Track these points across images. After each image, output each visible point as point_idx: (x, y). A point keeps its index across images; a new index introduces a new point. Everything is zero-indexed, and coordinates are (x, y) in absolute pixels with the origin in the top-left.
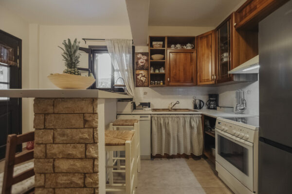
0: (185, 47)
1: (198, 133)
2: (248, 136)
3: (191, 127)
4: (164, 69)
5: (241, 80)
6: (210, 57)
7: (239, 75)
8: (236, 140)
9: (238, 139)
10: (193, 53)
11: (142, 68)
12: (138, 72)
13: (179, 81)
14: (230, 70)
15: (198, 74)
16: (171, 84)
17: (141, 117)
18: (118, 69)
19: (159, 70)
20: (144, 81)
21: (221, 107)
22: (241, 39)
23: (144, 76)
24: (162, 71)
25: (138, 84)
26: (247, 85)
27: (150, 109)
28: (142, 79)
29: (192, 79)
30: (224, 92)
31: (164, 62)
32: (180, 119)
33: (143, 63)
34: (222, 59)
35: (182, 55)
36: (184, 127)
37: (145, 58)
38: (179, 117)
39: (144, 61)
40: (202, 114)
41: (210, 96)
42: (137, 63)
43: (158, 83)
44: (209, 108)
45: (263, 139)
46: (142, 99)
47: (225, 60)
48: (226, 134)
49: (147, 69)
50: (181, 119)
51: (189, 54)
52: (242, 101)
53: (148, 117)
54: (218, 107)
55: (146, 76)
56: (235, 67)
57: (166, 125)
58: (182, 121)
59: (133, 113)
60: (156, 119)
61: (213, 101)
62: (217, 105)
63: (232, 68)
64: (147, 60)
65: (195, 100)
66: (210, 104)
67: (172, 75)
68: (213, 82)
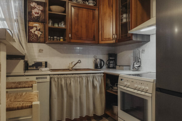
0: (87, 3)
1: (101, 92)
2: (147, 88)
3: (94, 87)
4: (65, 24)
5: (139, 39)
6: (112, 16)
7: (136, 35)
8: (137, 94)
9: (139, 92)
10: (95, 10)
11: (37, 20)
12: (31, 24)
13: (80, 38)
14: (129, 30)
15: (100, 32)
16: (72, 41)
17: (37, 79)
18: (3, 17)
19: (58, 25)
20: (39, 36)
21: (120, 66)
22: (138, 2)
23: (39, 30)
24: (62, 26)
25: (31, 38)
26: (142, 45)
27: (48, 69)
28: (36, 33)
29: (94, 37)
30: (121, 52)
31: (65, 16)
32: (82, 79)
33: (38, 14)
34: (122, 20)
35: (85, 11)
36: (87, 87)
37: (41, 8)
38: (81, 77)
39: (40, 12)
40: (103, 73)
41: (110, 55)
42: (30, 13)
43: (57, 39)
44: (109, 67)
45: (159, 89)
46: (36, 57)
47: (124, 21)
48: (128, 89)
49: (44, 22)
50: (84, 78)
51: (92, 10)
52: (137, 60)
53: (46, 78)
54: (117, 66)
55: (42, 30)
56: (134, 28)
57: (68, 86)
58: (84, 81)
59: (26, 74)
60: (56, 79)
61: (112, 60)
62: (116, 65)
63: (132, 29)
64: (43, 11)
65: (96, 59)
66: (109, 63)
67: (73, 31)
68: (114, 41)
